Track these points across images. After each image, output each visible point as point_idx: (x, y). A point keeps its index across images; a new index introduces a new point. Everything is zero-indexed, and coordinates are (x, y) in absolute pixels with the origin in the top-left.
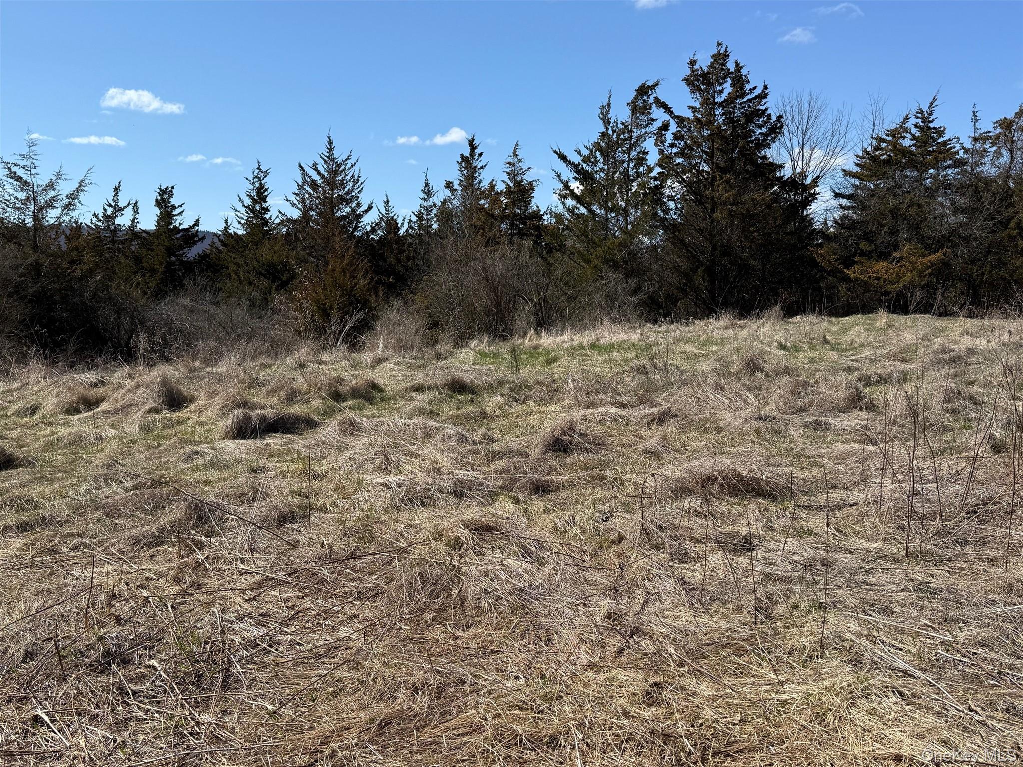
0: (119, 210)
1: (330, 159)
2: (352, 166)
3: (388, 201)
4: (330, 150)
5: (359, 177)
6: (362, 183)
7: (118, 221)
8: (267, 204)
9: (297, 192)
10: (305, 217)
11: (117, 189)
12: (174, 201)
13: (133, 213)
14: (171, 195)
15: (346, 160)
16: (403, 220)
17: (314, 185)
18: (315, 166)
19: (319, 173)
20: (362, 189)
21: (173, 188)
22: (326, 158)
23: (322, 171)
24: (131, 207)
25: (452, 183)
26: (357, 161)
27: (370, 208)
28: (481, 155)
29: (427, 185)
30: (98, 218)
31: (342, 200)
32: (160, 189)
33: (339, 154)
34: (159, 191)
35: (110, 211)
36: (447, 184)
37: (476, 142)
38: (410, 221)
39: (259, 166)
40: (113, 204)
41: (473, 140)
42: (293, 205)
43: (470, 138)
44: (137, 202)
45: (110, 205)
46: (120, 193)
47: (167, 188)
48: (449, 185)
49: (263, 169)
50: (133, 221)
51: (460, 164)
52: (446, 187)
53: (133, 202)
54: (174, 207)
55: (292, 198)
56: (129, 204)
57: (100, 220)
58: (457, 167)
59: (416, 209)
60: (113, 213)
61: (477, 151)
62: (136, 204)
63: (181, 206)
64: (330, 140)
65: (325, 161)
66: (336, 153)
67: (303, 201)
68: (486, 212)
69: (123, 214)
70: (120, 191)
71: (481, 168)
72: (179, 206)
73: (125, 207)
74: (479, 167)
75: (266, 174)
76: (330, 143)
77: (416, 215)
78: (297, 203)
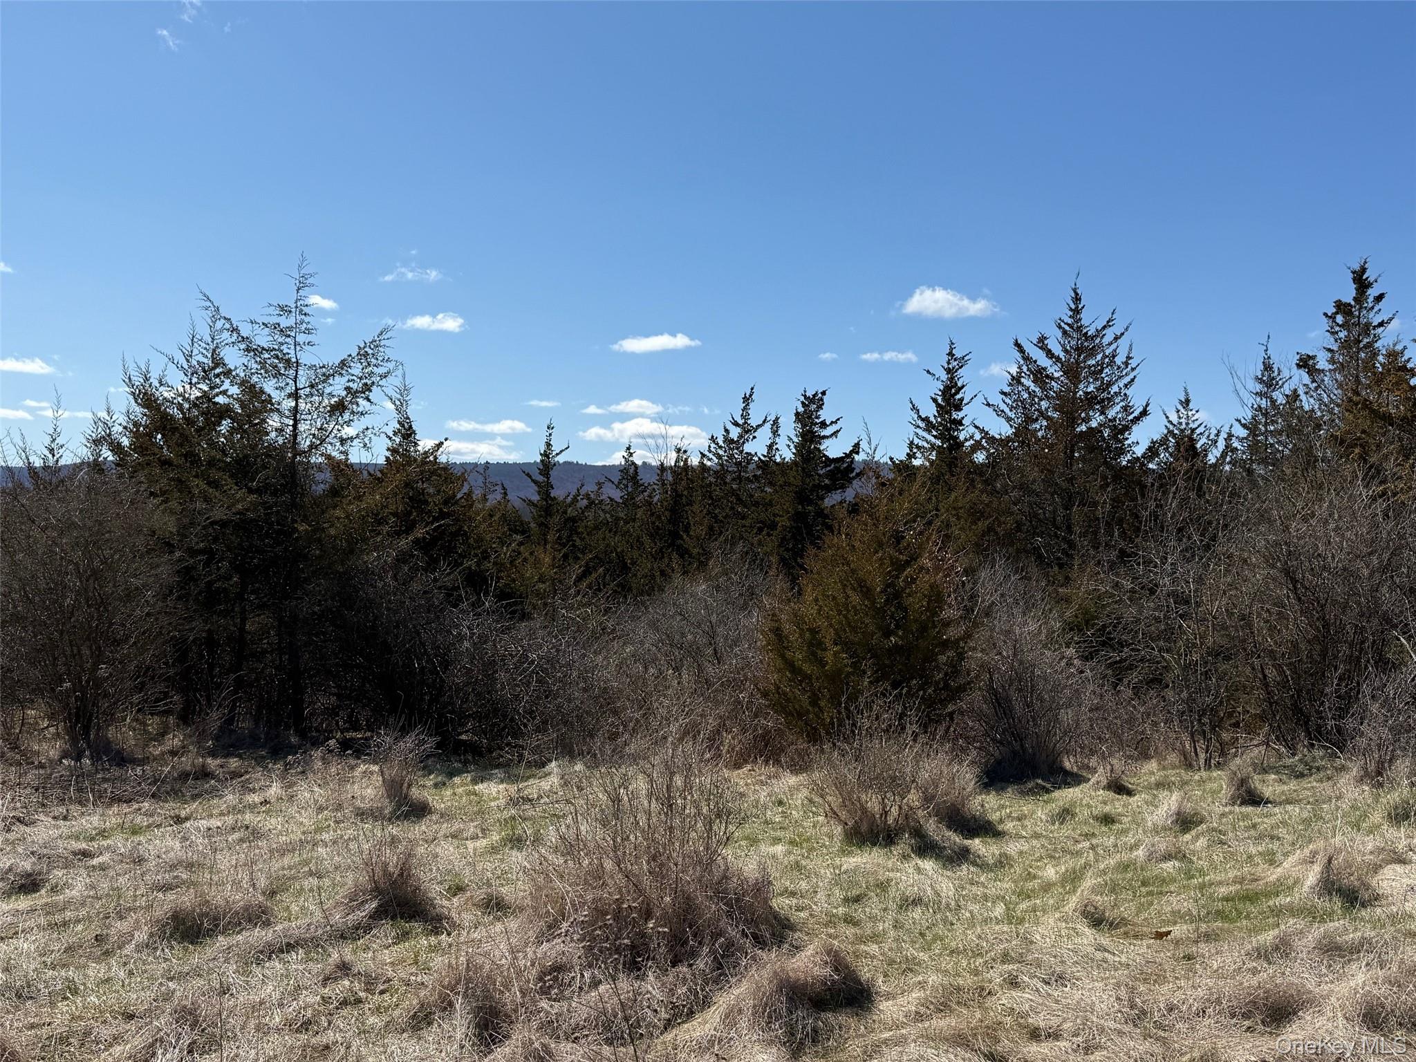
0: (748, 430)
1: (1073, 328)
2: (1116, 338)
3: (1187, 401)
4: (1076, 311)
5: (1129, 358)
6: (1133, 369)
7: (748, 448)
8: (961, 414)
9: (1007, 389)
10: (1022, 432)
11: (747, 400)
12: (825, 414)
13: (771, 435)
14: (820, 407)
15: (1104, 328)
16: (1217, 435)
17: (1040, 376)
18: (1042, 343)
19: (1050, 354)
20: (1133, 380)
21: (824, 393)
22: (1067, 328)
23: (1058, 350)
24: (768, 426)
25: (1313, 357)
26: (1127, 329)
27: (1144, 413)
28: (1380, 298)
29: (1268, 367)
30: (717, 444)
31: (1091, 401)
32: (805, 396)
33: (1091, 320)
34: (802, 399)
35: (735, 433)
36: (1301, 360)
37: (1370, 275)
38: (1230, 436)
39: (952, 349)
40: (741, 422)
41: (1363, 270)
42: (1000, 413)
43: (1357, 267)
44: (777, 419)
45: (736, 424)
46: (751, 405)
47: (816, 394)
48: (1306, 363)
49: (958, 353)
50: (770, 447)
51: (1332, 318)
52: (1299, 366)
53: (772, 418)
54: (824, 425)
55: (997, 399)
56: (764, 422)
57: (721, 447)
58: (1325, 324)
59: (1247, 415)
60: (741, 436)
61: (1372, 293)
62: (776, 421)
63: (836, 422)
64: (1077, 294)
65: (1065, 333)
66: (1086, 318)
67: (1020, 404)
68: (1372, 411)
69: (754, 437)
70: (753, 401)
71: (1381, 324)
72: (832, 423)
73: (759, 426)
74: (1375, 323)
75: (962, 362)
76: (1077, 299)
77: (1244, 426)
78: (1007, 410)
